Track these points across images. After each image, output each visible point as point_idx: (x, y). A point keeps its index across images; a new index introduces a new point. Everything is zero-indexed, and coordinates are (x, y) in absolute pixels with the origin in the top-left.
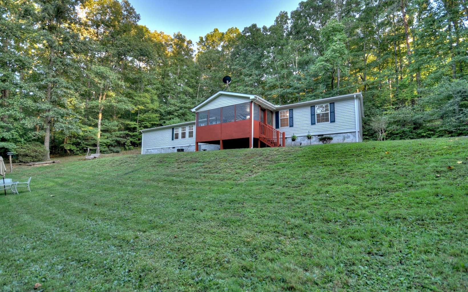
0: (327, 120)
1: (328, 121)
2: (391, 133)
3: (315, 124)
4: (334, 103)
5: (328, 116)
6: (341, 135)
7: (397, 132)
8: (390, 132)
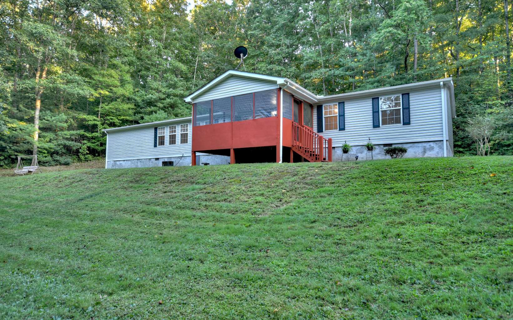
0: (398, 121)
1: (400, 123)
2: (498, 144)
3: (379, 126)
4: (408, 94)
5: (400, 115)
6: (420, 145)
7: (508, 143)
8: (497, 142)
